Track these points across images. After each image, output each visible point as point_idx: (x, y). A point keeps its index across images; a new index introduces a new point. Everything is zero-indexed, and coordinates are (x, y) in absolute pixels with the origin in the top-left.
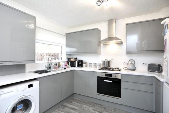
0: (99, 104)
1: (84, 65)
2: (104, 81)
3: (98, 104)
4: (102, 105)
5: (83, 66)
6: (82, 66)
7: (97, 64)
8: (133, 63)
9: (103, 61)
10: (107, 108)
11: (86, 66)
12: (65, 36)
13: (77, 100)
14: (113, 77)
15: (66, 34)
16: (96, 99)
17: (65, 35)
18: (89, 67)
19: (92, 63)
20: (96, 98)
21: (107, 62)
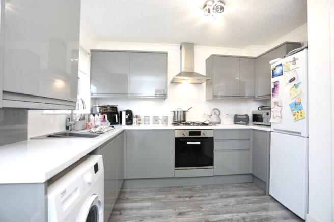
0: (178, 187)
1: (135, 120)
2: (188, 143)
3: (175, 187)
4: (182, 187)
5: (134, 122)
6: (131, 124)
7: (160, 117)
8: (218, 113)
9: (175, 112)
10: (193, 188)
11: (138, 122)
12: (90, 56)
13: (134, 192)
14: (202, 135)
15: (92, 51)
16: (175, 178)
17: (89, 52)
18: (145, 124)
19: (149, 117)
20: (173, 176)
21: (182, 113)
